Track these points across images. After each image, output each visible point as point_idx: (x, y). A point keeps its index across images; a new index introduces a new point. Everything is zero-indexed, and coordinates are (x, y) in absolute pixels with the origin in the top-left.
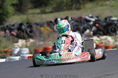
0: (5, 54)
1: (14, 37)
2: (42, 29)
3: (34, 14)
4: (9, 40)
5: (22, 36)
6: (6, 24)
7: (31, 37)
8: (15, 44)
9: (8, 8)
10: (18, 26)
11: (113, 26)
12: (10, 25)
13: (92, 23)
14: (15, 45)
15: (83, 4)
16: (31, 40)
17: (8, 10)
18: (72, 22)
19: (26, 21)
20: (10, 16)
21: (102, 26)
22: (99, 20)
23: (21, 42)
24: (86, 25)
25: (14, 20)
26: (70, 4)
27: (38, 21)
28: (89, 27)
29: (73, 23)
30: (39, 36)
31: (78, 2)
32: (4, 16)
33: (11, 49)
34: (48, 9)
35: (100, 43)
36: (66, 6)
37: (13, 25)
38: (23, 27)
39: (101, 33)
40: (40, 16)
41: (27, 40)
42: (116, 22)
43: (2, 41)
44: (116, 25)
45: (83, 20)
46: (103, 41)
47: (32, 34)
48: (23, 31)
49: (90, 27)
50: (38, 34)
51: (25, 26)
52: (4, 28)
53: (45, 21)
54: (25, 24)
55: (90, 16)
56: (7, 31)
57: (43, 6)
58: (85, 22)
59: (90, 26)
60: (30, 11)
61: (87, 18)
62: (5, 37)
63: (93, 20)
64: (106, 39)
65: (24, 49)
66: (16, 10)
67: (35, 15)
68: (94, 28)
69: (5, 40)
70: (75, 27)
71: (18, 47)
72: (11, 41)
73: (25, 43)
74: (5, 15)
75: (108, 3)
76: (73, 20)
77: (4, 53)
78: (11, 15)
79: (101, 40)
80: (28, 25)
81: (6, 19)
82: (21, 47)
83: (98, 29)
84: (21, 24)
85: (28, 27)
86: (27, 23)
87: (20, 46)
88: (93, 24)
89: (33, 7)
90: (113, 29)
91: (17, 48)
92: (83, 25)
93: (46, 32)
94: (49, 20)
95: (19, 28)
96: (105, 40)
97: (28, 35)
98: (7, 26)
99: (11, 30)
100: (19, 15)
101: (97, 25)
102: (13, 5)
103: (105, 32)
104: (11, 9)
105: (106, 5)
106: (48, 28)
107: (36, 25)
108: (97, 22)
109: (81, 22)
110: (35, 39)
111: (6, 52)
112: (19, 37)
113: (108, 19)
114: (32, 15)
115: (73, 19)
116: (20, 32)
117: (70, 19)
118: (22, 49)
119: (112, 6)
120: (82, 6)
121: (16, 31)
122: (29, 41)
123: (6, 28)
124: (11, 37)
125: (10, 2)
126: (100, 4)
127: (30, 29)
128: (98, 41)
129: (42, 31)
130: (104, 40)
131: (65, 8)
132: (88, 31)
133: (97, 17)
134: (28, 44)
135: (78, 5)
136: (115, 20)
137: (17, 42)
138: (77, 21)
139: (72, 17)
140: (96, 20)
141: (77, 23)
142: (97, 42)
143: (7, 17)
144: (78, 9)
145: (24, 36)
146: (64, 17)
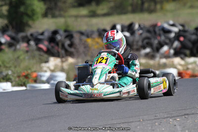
0: (25, 80)
1: (42, 53)
2: (89, 41)
3: (77, 17)
4: (33, 57)
5: (56, 51)
6: (29, 32)
7: (71, 54)
8: (43, 65)
10: (50, 34)
12: (37, 32)
13: (172, 35)
14: (43, 67)
15: (161, 2)
16: (71, 60)
17: (35, 7)
18: (141, 32)
19: (63, 28)
20: (38, 18)
21: (190, 40)
22: (185, 31)
23: (53, 62)
24: (163, 38)
25: (43, 25)
27: (84, 28)
28: (167, 41)
29: (141, 34)
30: (84, 52)
32: (26, 18)
34: (103, 9)
35: (184, 70)
36: (131, 5)
37: (42, 34)
38: (59, 37)
39: (188, 52)
40: (87, 20)
41: (64, 59)
43: (21, 58)
45: (159, 30)
46: (190, 66)
47: (72, 50)
48: (57, 44)
49: (170, 43)
50: (81, 49)
51: (61, 36)
52: (26, 37)
53: (95, 29)
54: (61, 32)
55: (171, 22)
56: (32, 43)
57: (94, 4)
58: (161, 32)
59: (170, 39)
61: (166, 26)
62: (27, 52)
63: (176, 29)
64: (195, 62)
65: (58, 74)
67: (79, 20)
68: (176, 44)
69: (27, 58)
70: (146, 41)
71: (48, 70)
72: (37, 58)
73: (60, 64)
74: (29, 16)
76: (141, 29)
77: (23, 77)
78: (40, 15)
79: (187, 64)
80: (67, 34)
81: (30, 22)
82: (52, 71)
83: (183, 46)
84: (55, 32)
85: (67, 37)
86: (66, 31)
87: (52, 68)
88: (175, 37)
91: (46, 71)
92: (159, 38)
93: (96, 47)
94: (102, 27)
95: (52, 39)
96: (194, 65)
97: (66, 51)
98: (32, 35)
99: (38, 41)
101: (182, 39)
103: (195, 51)
106: (99, 40)
108: (182, 33)
109: (155, 32)
110: (78, 58)
111: (26, 77)
112: (50, 53)
114: (73, 19)
115: (142, 27)
116: (53, 44)
117: (137, 26)
118: (54, 74)
120: (158, 6)
121: (46, 43)
122: (67, 60)
123: (30, 37)
124: (37, 53)
126: (189, 4)
127: (70, 40)
128: (181, 65)
130: (191, 63)
131: (130, 8)
132: (165, 48)
133: (183, 26)
134: (65, 65)
135: (153, 4)
137: (47, 62)
138: (149, 31)
139: (142, 23)
140: (180, 30)
141: (148, 35)
142: (180, 67)
143: (33, 20)
144: (151, 11)
145: (58, 52)
146: (127, 23)
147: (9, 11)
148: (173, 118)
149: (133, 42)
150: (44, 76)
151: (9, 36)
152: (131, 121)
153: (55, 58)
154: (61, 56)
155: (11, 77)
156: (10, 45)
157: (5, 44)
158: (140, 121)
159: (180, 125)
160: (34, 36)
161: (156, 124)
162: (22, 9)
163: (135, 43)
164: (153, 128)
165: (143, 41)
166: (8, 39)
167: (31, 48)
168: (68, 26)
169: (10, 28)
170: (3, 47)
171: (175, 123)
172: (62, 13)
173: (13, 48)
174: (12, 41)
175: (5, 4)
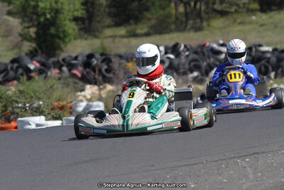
0: (60, 112)
1: (77, 81)
2: (130, 65)
3: (114, 37)
4: (68, 85)
5: (92, 77)
6: (63, 55)
7: (109, 81)
8: (79, 93)
9: (65, 25)
10: (85, 58)
11: (263, 62)
12: (70, 57)
13: (223, 56)
14: (79, 96)
15: (208, 20)
16: (109, 87)
17: (66, 29)
18: (187, 53)
19: (101, 51)
20: (70, 40)
23: (90, 90)
24: (212, 60)
25: (78, 47)
26: (184, 19)
27: (122, 51)
28: (217, 63)
29: (187, 56)
31: (199, 15)
32: (58, 41)
33: (71, 102)
34: (142, 29)
36: (175, 23)
37: (76, 58)
38: (95, 62)
40: (125, 40)
41: (101, 87)
42: (269, 55)
43: (54, 87)
44: (268, 60)
45: (208, 51)
47: (111, 75)
48: (94, 70)
50: (121, 74)
51: (98, 61)
52: (58, 62)
54: (98, 56)
55: (221, 42)
56: (65, 69)
57: (132, 22)
58: (210, 54)
59: (220, 61)
60: (108, 32)
61: (215, 46)
62: (60, 79)
65: (95, 103)
66: (80, 29)
67: (117, 40)
69: (60, 86)
70: (192, 64)
71: (84, 99)
72: (72, 87)
73: (97, 92)
74: (60, 38)
75: (254, 18)
76: (188, 50)
77: (58, 109)
78: (72, 37)
80: (103, 57)
81: (62, 46)
82: (90, 100)
84: (90, 56)
85: (103, 61)
86: (102, 55)
87: (89, 97)
88: (225, 59)
89: (113, 23)
90: (263, 69)
91: (82, 101)
92: (208, 60)
95: (87, 64)
97: (104, 77)
98: (64, 60)
99: (71, 67)
100: (86, 39)
102: (76, 19)
104: (71, 28)
105: (251, 23)
107: (118, 59)
109: (203, 53)
110: (118, 84)
111: (62, 108)
112: (86, 80)
113: (254, 49)
114: (111, 40)
115: (188, 47)
116: (88, 70)
117: (182, 47)
118: (91, 103)
119: (262, 25)
120: (205, 24)
121: (81, 68)
122: (105, 88)
123: (62, 63)
124: (71, 80)
125: (70, 14)
126: (239, 21)
127: (107, 64)
129: (131, 70)
131: (173, 27)
134: (104, 94)
135: (198, 21)
136: (267, 52)
137: (83, 90)
138: (196, 52)
139: (187, 43)
141: (196, 56)
143: (64, 42)
144: (198, 29)
145: (95, 79)
146: (171, 44)
147: (37, 33)
148: (242, 159)
149: (178, 65)
150: (80, 106)
151: (39, 62)
152: (193, 162)
153: (92, 86)
154: (98, 83)
155: (45, 110)
156: (40, 72)
157: (34, 70)
158: (203, 163)
159: (250, 167)
160: (67, 60)
161: (223, 166)
162: (53, 30)
163: (181, 67)
164: (220, 172)
165: (189, 64)
166: (38, 65)
167: (64, 75)
168: (104, 49)
169: (40, 52)
170: (33, 74)
171: (244, 164)
172: (97, 34)
173: (44, 75)
174: (42, 68)
175: (33, 26)
